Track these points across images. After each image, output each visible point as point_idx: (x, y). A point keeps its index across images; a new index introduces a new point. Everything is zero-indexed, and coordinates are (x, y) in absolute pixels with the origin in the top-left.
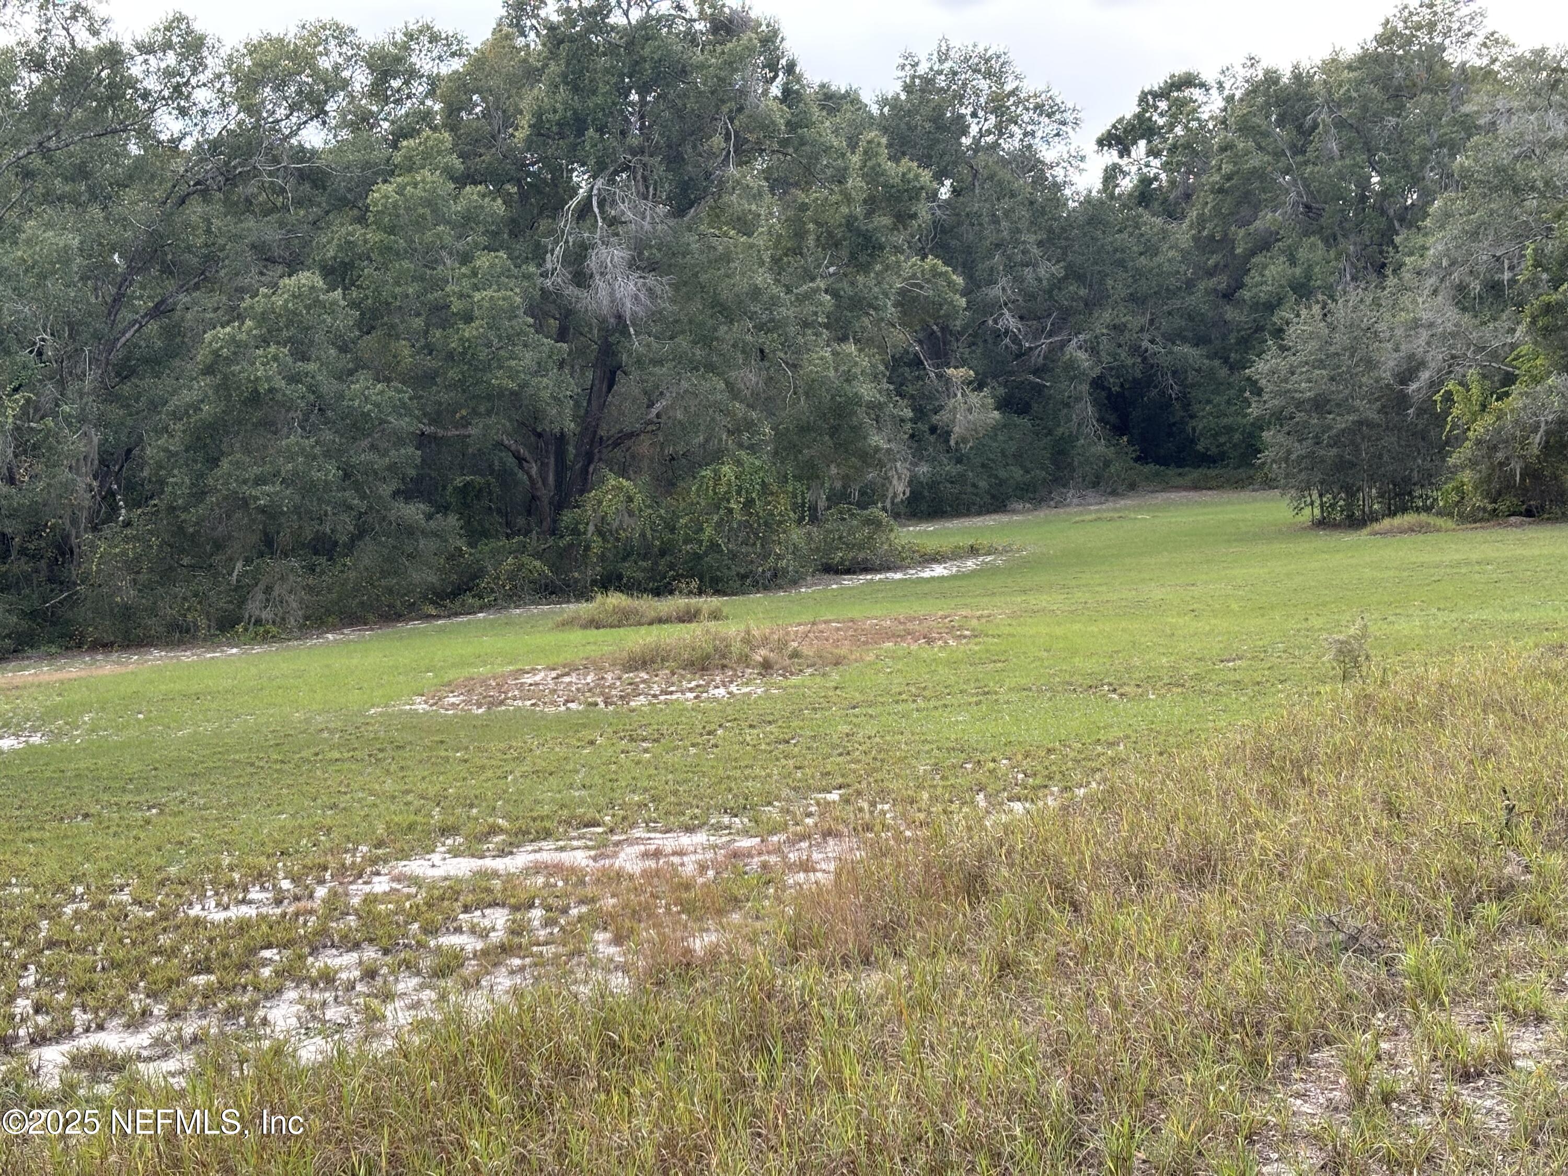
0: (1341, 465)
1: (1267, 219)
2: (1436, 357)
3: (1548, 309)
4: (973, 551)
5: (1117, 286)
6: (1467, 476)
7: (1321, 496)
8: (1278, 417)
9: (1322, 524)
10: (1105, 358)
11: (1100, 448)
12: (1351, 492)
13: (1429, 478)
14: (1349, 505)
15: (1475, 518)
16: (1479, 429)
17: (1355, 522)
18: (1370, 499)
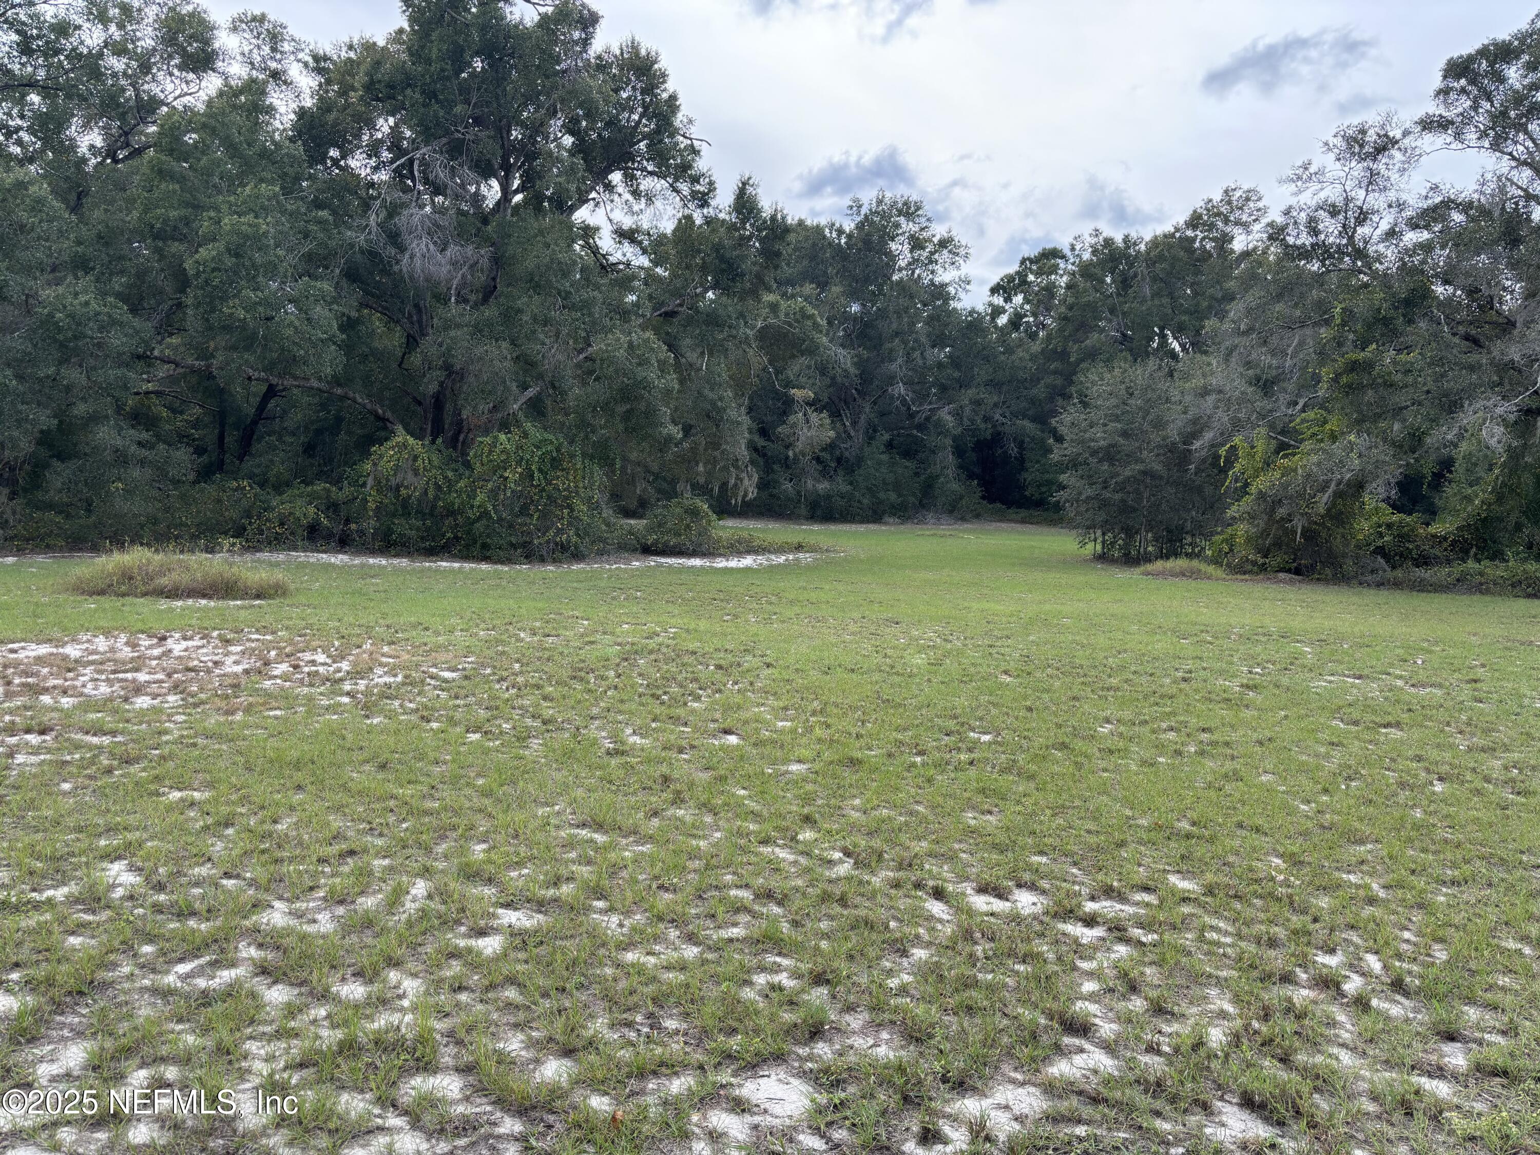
0: (1125, 509)
2: (1223, 418)
5: (982, 373)
6: (1242, 529)
7: (1104, 534)
8: (1074, 464)
9: (1102, 558)
10: (966, 422)
11: (955, 486)
12: (1130, 532)
13: (1200, 530)
14: (1126, 546)
16: (1260, 484)
17: (1131, 560)
18: (1146, 542)
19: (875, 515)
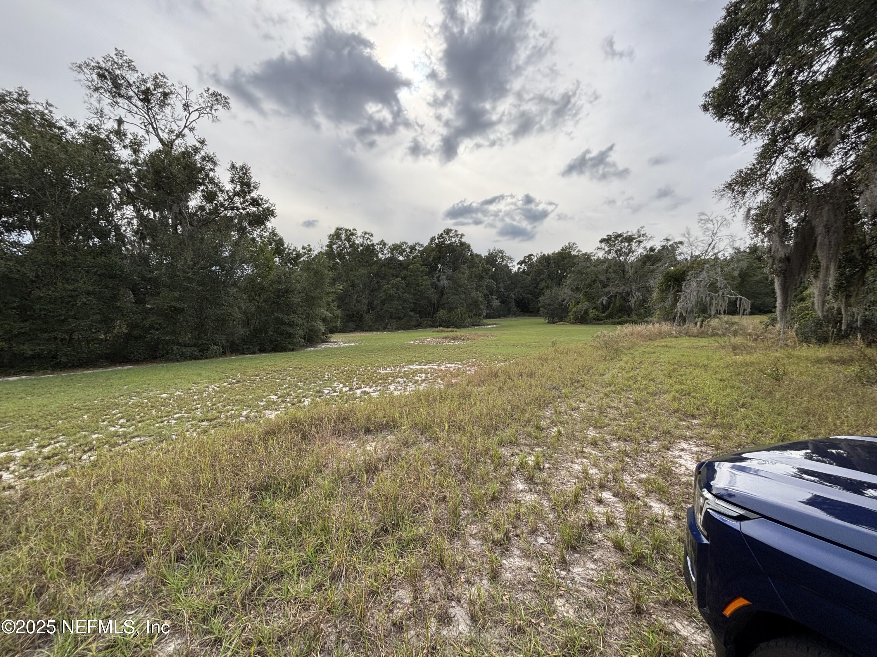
0: (552, 314)
1: (542, 276)
2: (568, 298)
3: (586, 292)
4: (495, 324)
5: (519, 285)
6: (571, 317)
7: (549, 318)
8: (543, 306)
9: (548, 323)
10: (517, 296)
11: (515, 309)
12: (553, 318)
13: (565, 317)
15: (572, 323)
16: (573, 310)
17: (554, 323)
18: (556, 319)
19: (499, 317)
